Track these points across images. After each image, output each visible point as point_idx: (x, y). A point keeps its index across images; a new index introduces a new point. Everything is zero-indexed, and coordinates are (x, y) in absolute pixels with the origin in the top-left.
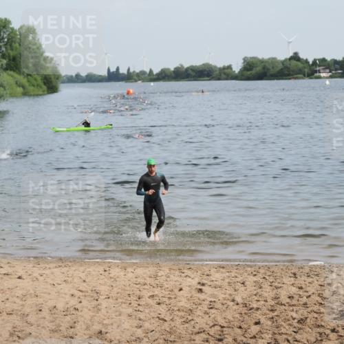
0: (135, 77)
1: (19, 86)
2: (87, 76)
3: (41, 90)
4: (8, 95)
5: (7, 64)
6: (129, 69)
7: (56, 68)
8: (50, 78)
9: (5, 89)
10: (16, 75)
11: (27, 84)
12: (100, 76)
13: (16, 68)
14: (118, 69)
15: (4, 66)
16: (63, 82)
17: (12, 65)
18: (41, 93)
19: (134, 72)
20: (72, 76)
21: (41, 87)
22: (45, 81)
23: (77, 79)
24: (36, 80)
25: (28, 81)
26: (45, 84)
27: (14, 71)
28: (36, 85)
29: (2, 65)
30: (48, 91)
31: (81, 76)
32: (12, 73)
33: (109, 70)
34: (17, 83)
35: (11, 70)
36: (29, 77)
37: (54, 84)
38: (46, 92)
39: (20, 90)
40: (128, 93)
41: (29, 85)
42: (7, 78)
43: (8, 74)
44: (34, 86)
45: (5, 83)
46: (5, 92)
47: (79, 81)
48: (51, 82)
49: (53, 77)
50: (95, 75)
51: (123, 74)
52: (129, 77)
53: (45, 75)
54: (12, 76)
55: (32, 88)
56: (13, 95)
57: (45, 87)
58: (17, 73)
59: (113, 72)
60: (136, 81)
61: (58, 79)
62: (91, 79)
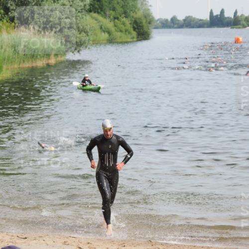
0: (244, 22)
1: (104, 32)
2: (184, 20)
3: (130, 36)
4: (91, 42)
5: (91, 5)
6: (236, 13)
7: (149, 9)
8: (141, 23)
9: (88, 35)
10: (100, 18)
11: (113, 29)
12: (201, 20)
13: (101, 11)
14: (222, 12)
15: (88, 7)
16: (156, 28)
17: (97, 6)
18: (129, 40)
19: (242, 15)
20: (167, 20)
21: (130, 33)
22: (135, 26)
23: (173, 24)
24: (124, 24)
25: (115, 26)
26: (134, 29)
27: (98, 13)
28: (124, 30)
29: (85, 5)
30: (138, 37)
31: (178, 20)
32: (95, 15)
33: (211, 13)
34: (101, 28)
35: (95, 12)
36: (116, 20)
37: (145, 29)
38: (135, 40)
39: (105, 36)
40: (237, 41)
41: (116, 31)
42: (90, 21)
43: (92, 17)
44: (121, 31)
45: (88, 28)
46: (88, 38)
47: (176, 26)
48: (142, 27)
49: (144, 21)
50: (194, 18)
51: (228, 18)
52: (236, 22)
53: (136, 18)
54: (96, 20)
55: (119, 34)
56: (96, 43)
57: (134, 34)
58: (102, 16)
59: (217, 16)
60: (244, 27)
61: (150, 23)
62: (189, 23)
